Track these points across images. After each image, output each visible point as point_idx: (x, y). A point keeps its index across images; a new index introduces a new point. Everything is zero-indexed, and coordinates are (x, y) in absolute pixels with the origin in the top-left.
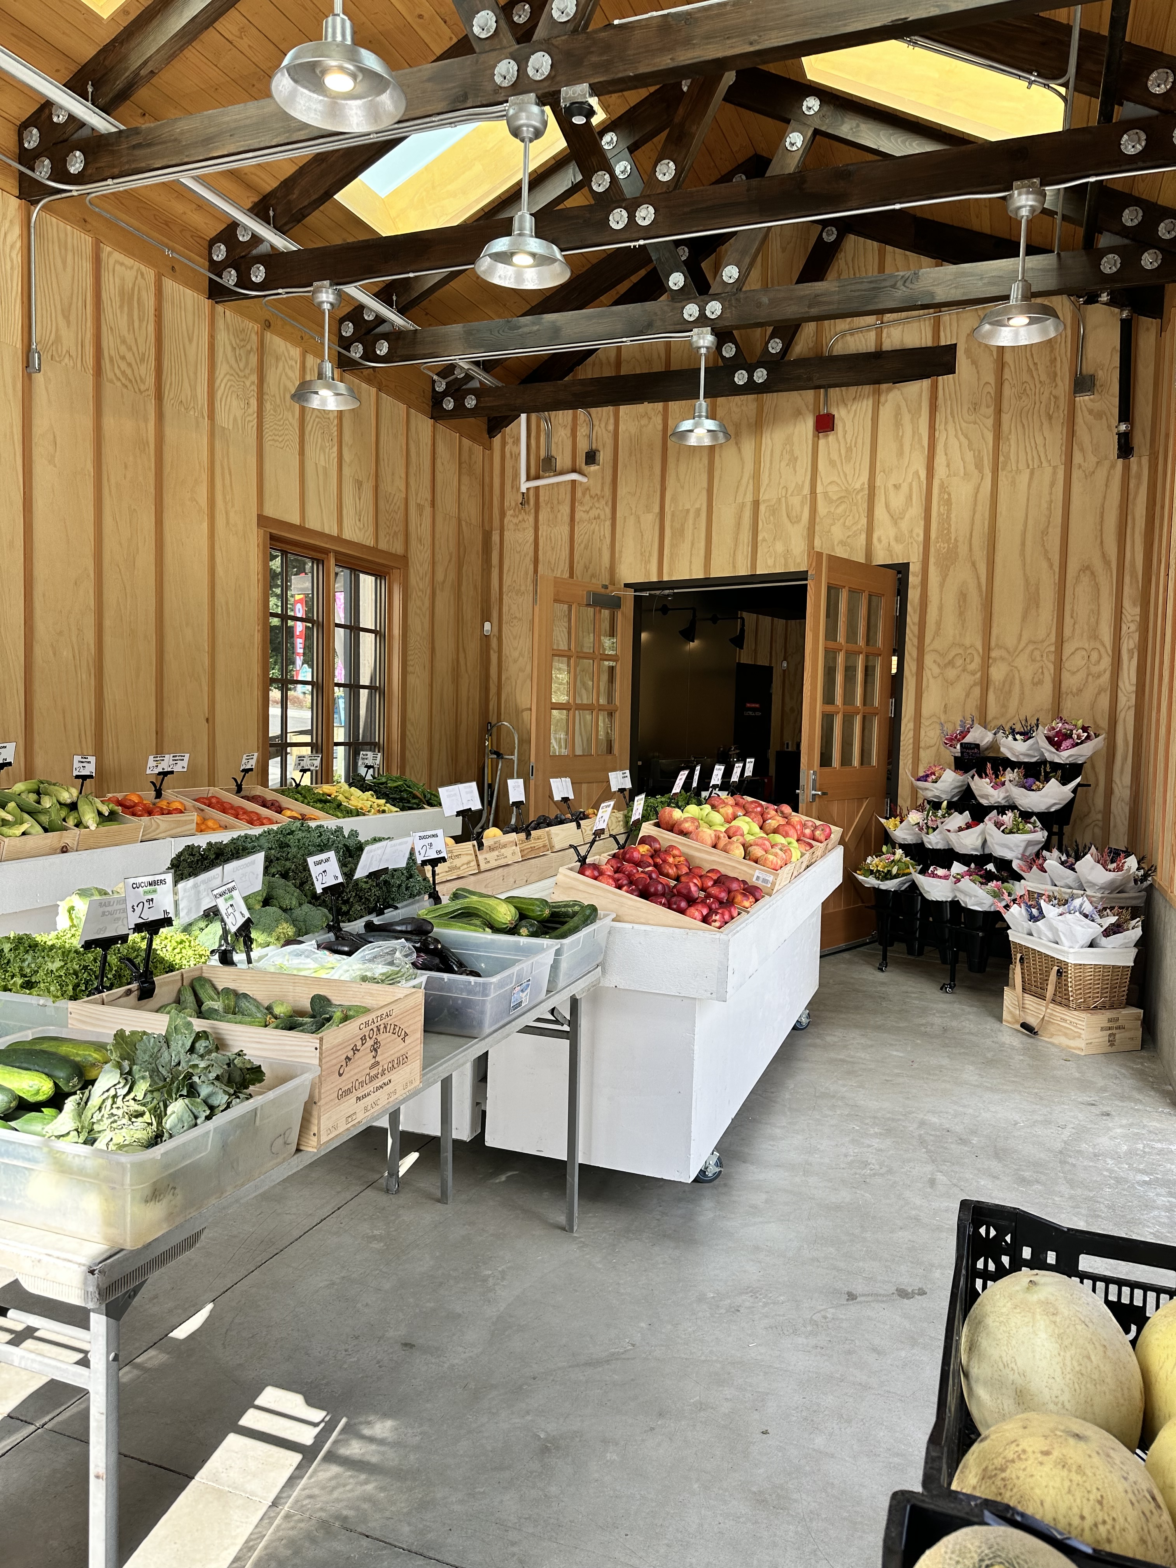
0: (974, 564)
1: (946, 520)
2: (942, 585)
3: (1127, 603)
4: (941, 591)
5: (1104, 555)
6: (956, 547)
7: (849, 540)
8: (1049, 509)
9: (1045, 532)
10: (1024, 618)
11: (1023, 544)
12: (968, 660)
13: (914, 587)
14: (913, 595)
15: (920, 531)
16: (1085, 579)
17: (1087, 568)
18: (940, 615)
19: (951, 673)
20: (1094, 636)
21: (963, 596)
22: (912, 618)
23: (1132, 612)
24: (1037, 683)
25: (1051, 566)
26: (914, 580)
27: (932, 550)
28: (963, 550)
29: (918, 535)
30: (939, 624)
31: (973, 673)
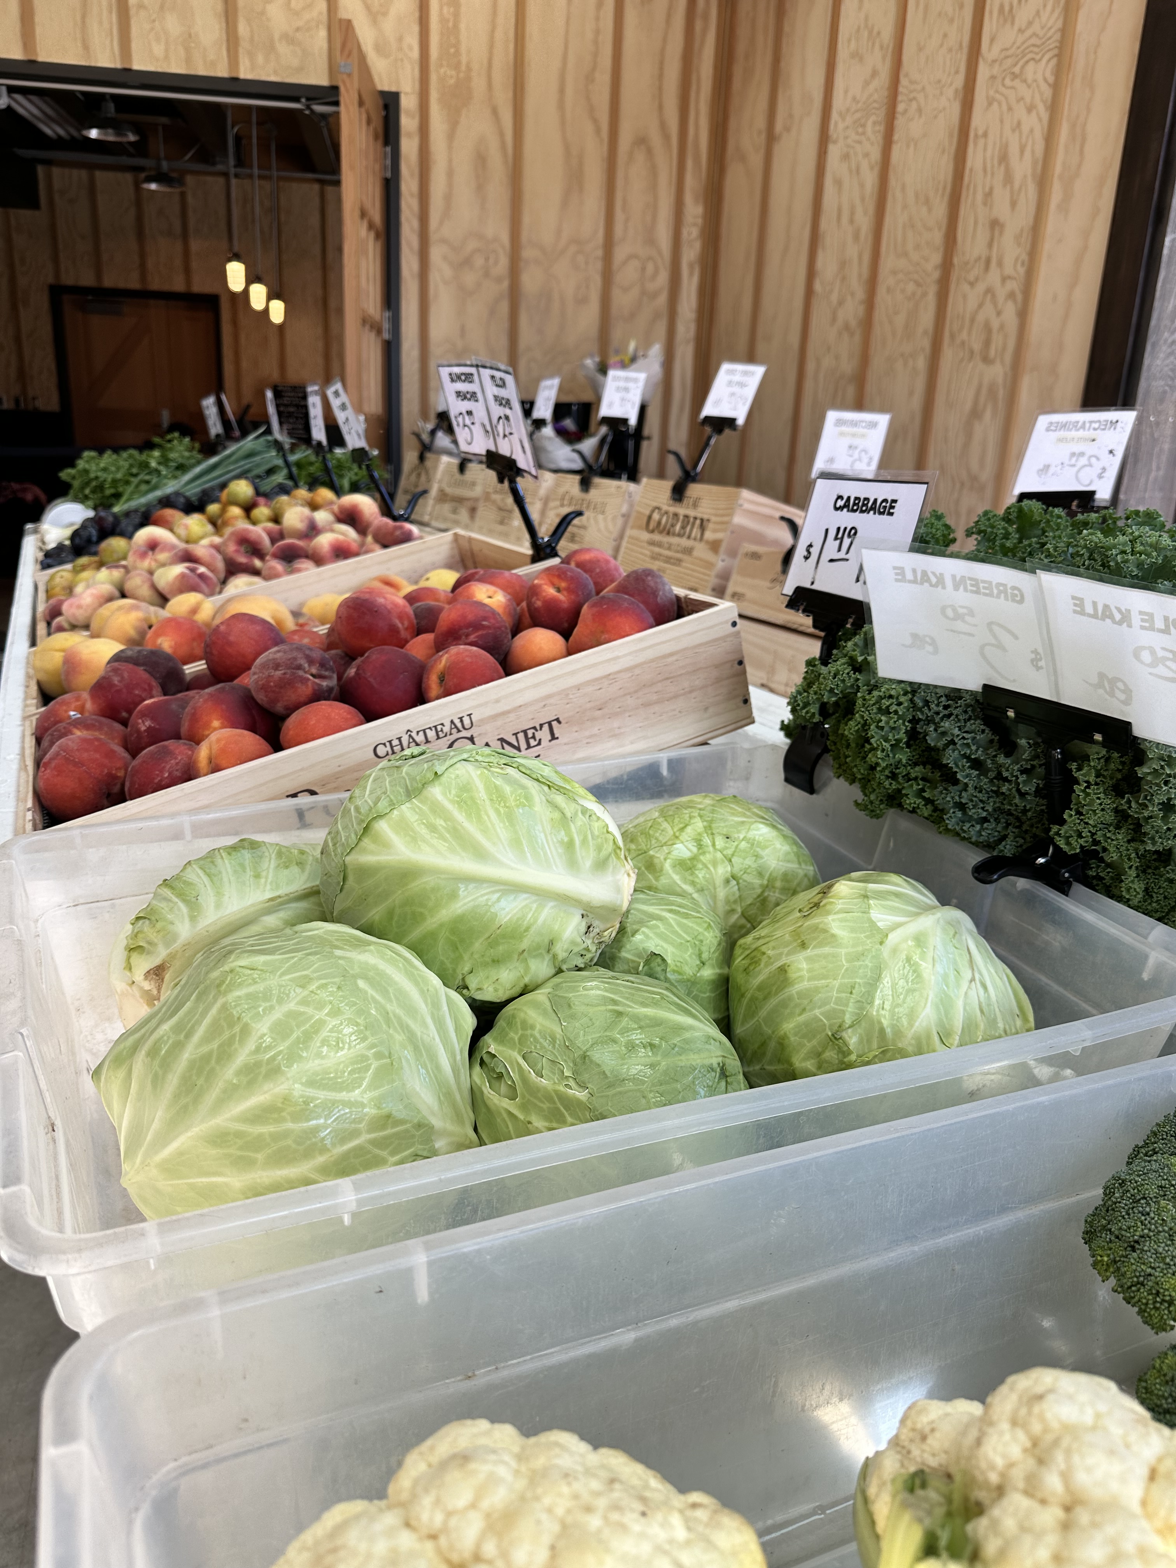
0: (495, 112)
1: (451, 31)
2: (451, 136)
3: (689, 199)
4: (450, 147)
5: (663, 126)
6: (468, 79)
7: (299, 35)
8: (596, 42)
9: (589, 78)
10: (565, 203)
11: (562, 90)
12: (491, 261)
13: (409, 135)
14: (409, 146)
15: (412, 41)
16: (640, 157)
17: (641, 141)
18: (450, 184)
19: (470, 278)
20: (650, 241)
21: (481, 160)
22: (408, 186)
23: (694, 211)
24: (582, 301)
25: (598, 131)
26: (408, 123)
27: (434, 78)
28: (478, 84)
29: (411, 48)
30: (448, 198)
31: (499, 280)
